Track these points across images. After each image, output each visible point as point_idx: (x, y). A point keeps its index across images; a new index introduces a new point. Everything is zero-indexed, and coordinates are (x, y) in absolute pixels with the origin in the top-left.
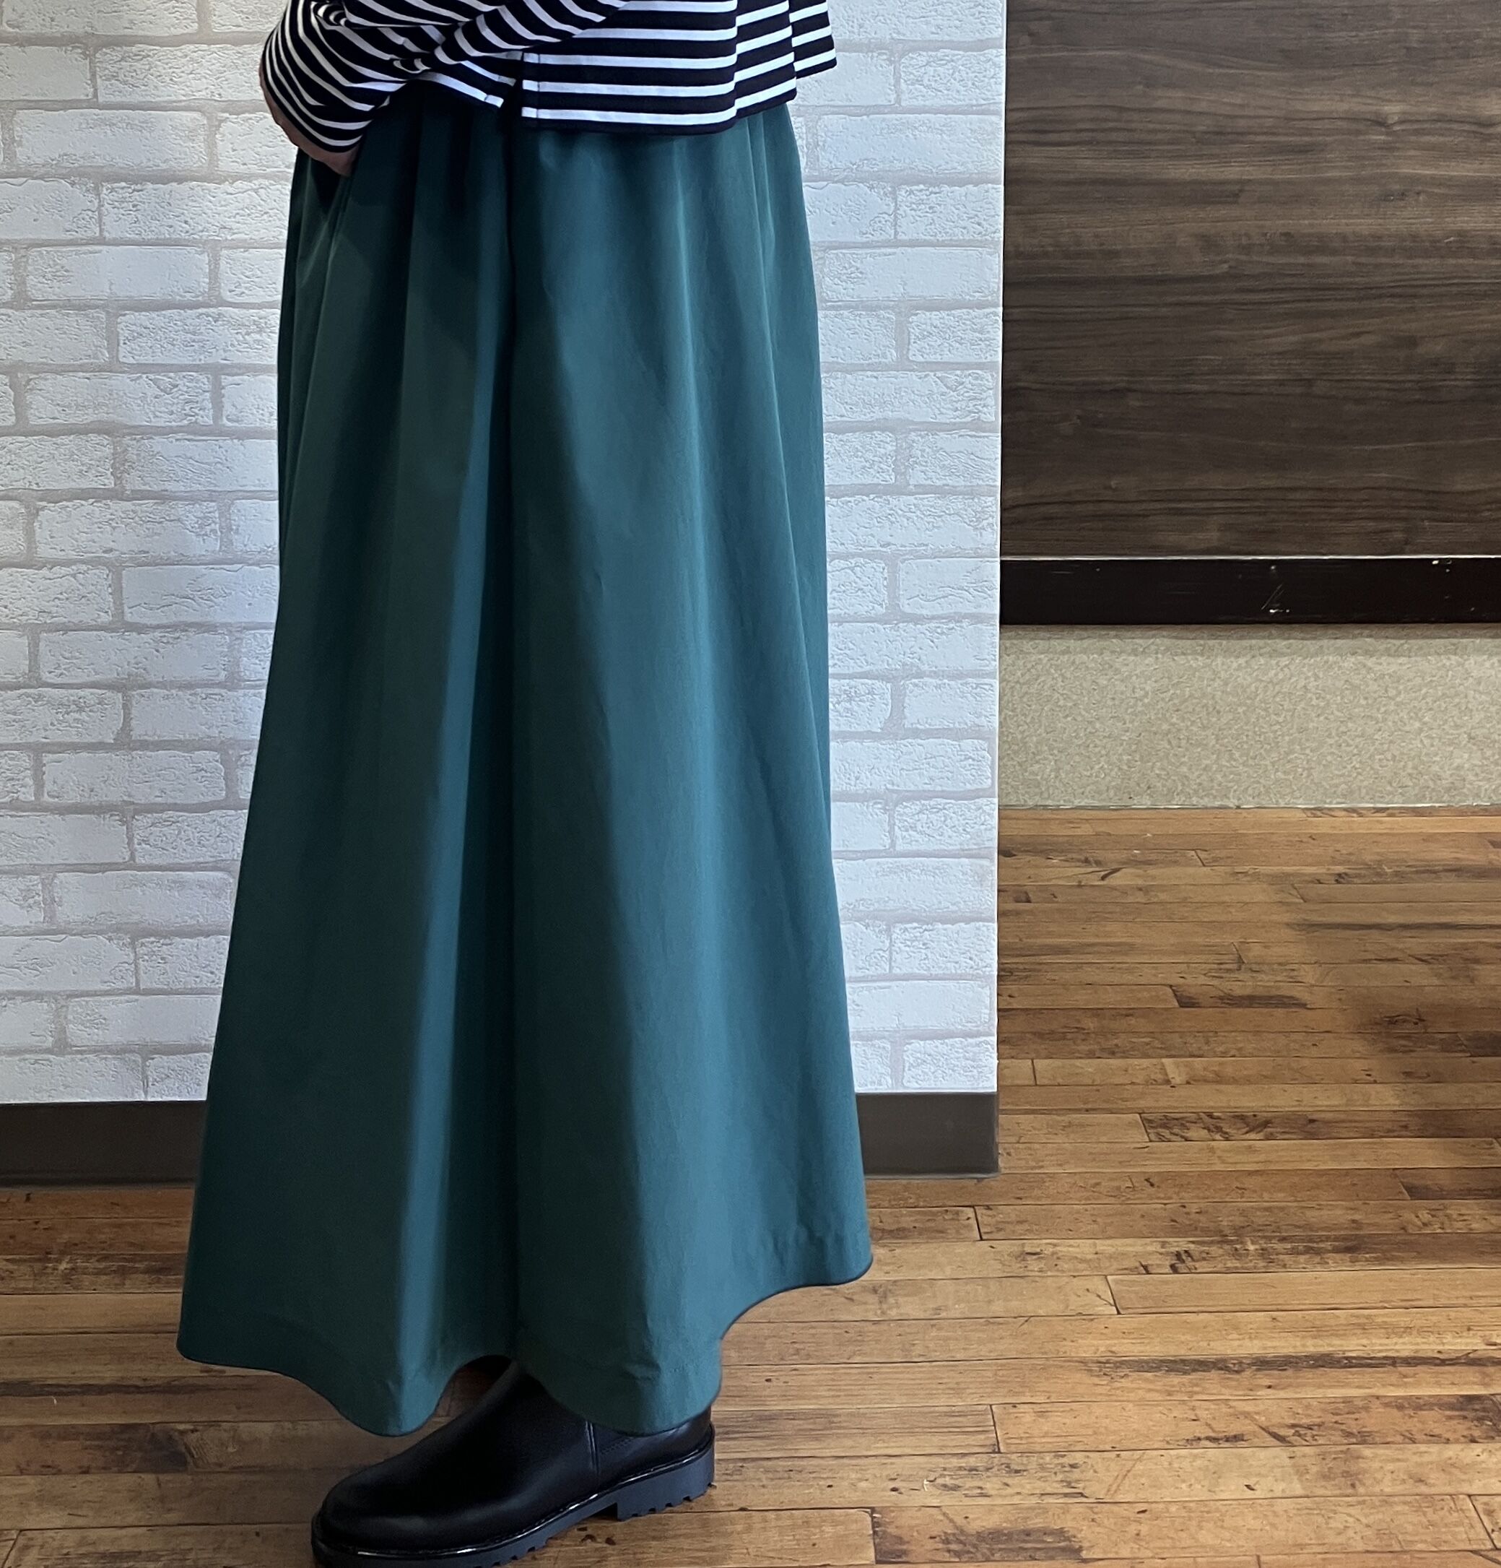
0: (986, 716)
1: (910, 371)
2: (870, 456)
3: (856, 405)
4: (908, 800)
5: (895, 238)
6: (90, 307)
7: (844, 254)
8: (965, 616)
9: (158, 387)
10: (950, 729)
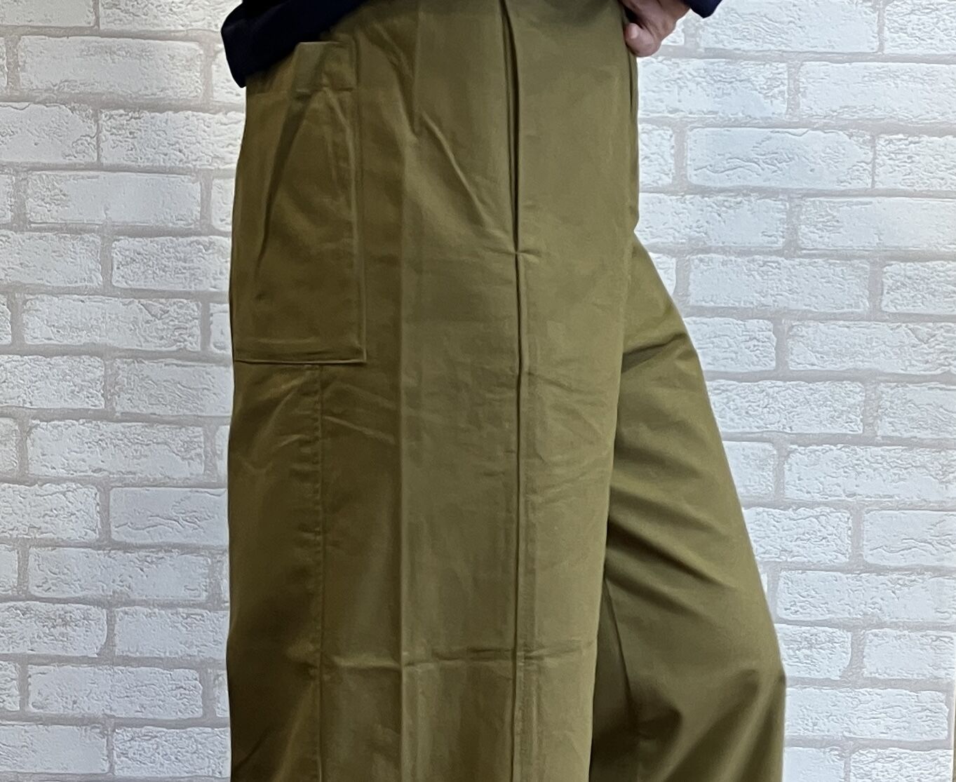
0: (945, 669)
1: (883, 322)
2: (838, 406)
3: (827, 354)
4: (865, 747)
5: (873, 187)
6: (85, 231)
7: (820, 202)
8: (927, 569)
9: (150, 313)
10: (909, 680)
